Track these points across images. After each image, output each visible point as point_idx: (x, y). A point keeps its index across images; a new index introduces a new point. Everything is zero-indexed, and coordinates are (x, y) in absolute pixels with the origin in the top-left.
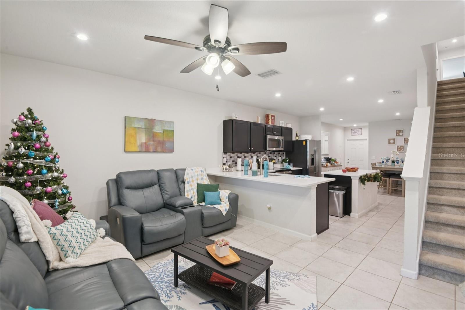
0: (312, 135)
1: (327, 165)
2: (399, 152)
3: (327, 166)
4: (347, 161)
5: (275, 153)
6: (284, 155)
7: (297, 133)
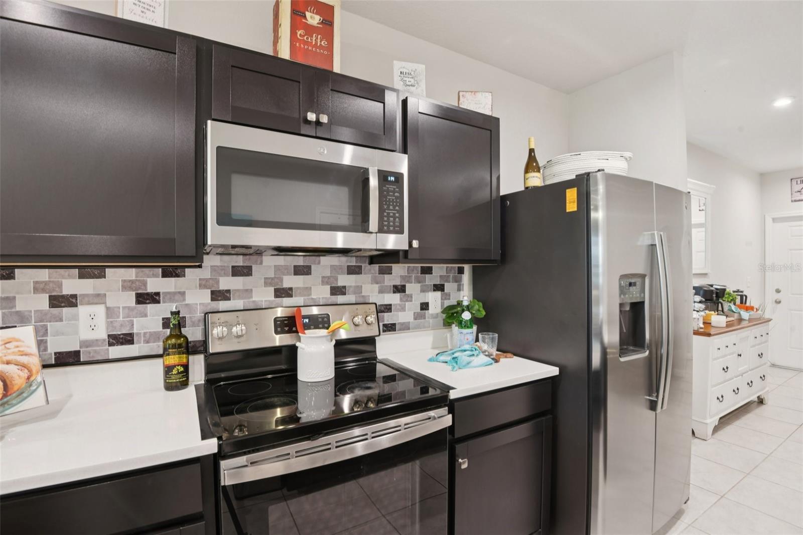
0: (628, 154)
1: (707, 323)
3: (708, 330)
4: (771, 296)
5: (435, 267)
6: (466, 278)
7: (532, 147)
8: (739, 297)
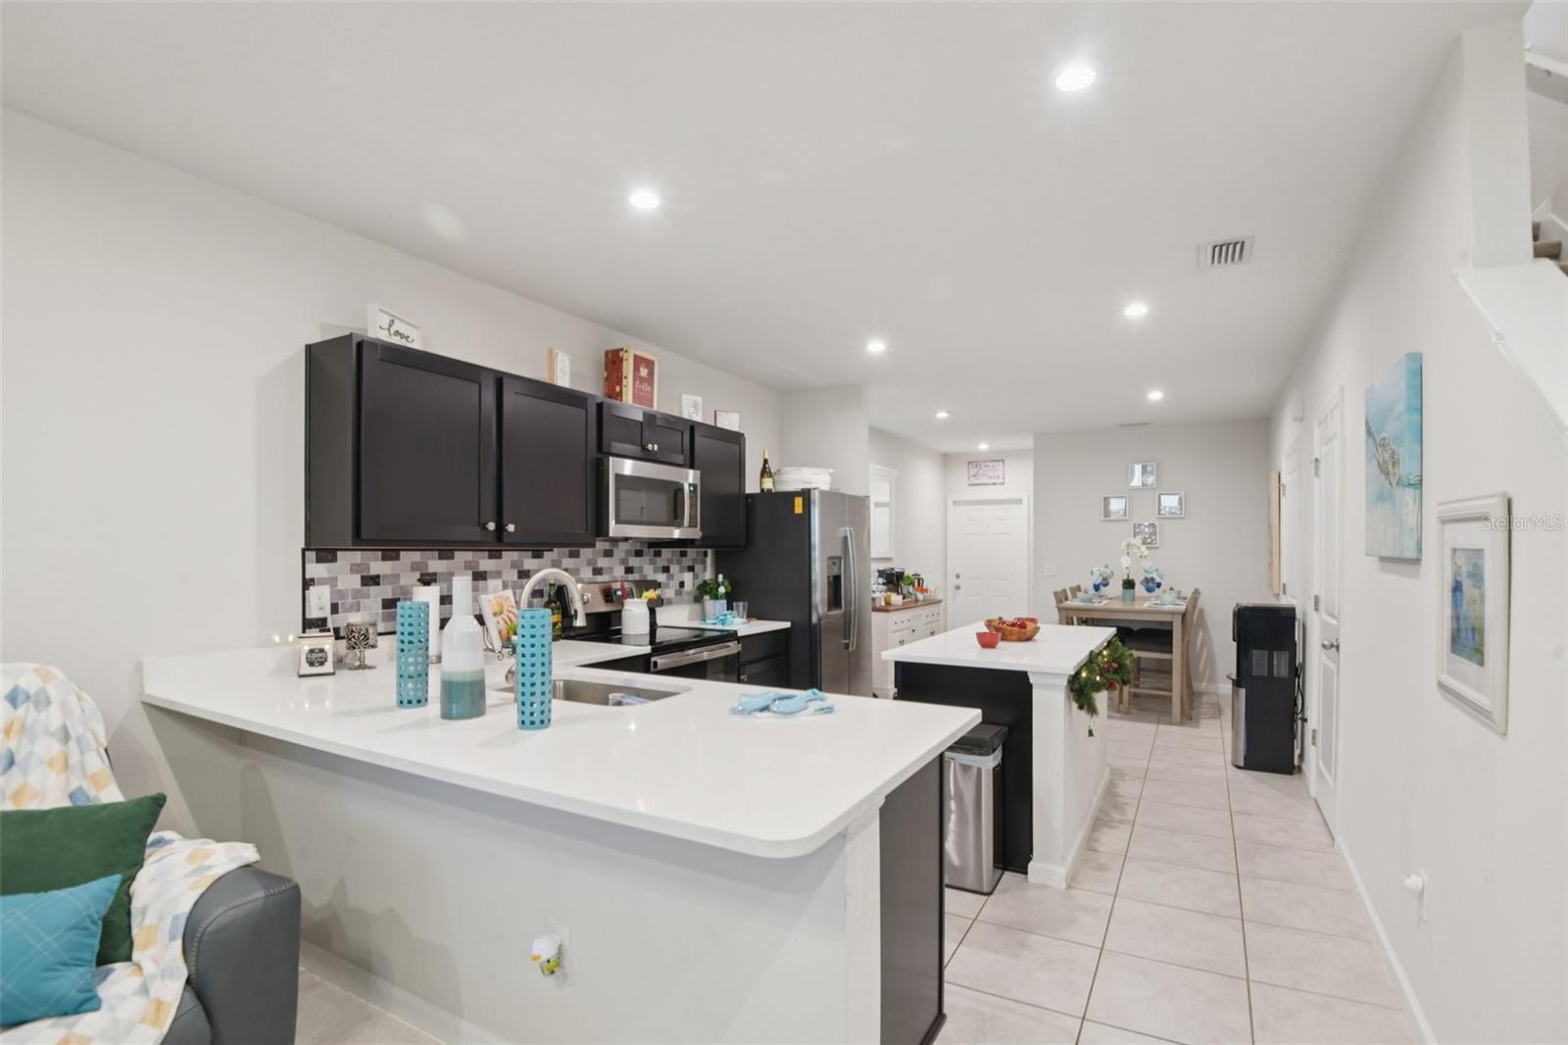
0: (831, 471)
1: (888, 603)
2: (1147, 548)
3: (887, 608)
4: (952, 582)
5: (664, 551)
6: (709, 560)
7: (767, 457)
8: (916, 581)
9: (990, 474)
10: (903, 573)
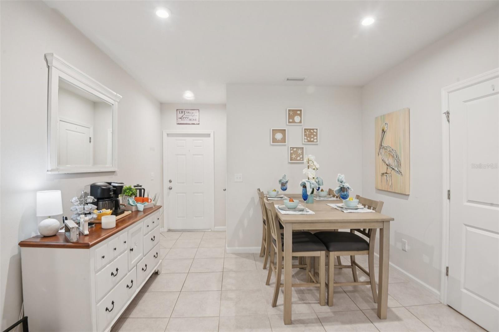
4: (167, 185)
8: (138, 191)
9: (191, 117)
10: (122, 187)
